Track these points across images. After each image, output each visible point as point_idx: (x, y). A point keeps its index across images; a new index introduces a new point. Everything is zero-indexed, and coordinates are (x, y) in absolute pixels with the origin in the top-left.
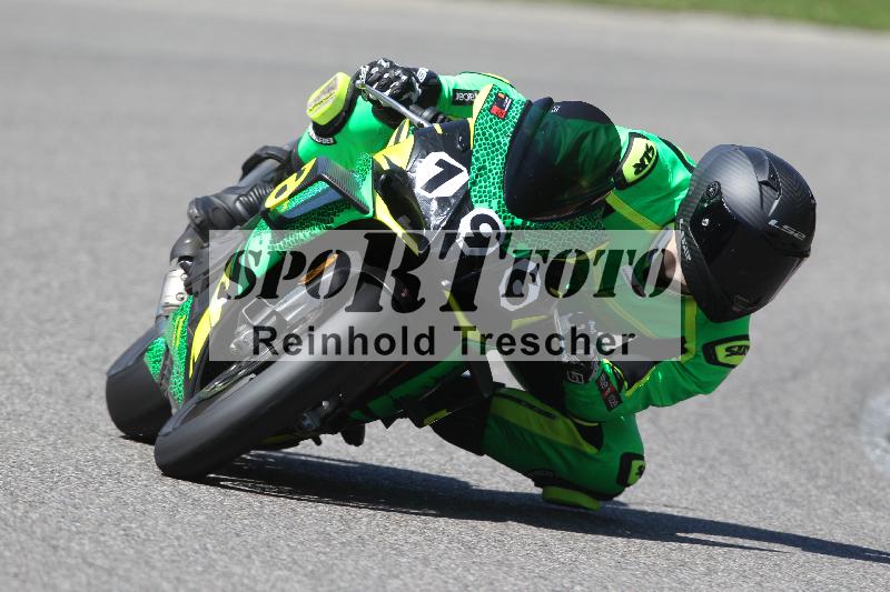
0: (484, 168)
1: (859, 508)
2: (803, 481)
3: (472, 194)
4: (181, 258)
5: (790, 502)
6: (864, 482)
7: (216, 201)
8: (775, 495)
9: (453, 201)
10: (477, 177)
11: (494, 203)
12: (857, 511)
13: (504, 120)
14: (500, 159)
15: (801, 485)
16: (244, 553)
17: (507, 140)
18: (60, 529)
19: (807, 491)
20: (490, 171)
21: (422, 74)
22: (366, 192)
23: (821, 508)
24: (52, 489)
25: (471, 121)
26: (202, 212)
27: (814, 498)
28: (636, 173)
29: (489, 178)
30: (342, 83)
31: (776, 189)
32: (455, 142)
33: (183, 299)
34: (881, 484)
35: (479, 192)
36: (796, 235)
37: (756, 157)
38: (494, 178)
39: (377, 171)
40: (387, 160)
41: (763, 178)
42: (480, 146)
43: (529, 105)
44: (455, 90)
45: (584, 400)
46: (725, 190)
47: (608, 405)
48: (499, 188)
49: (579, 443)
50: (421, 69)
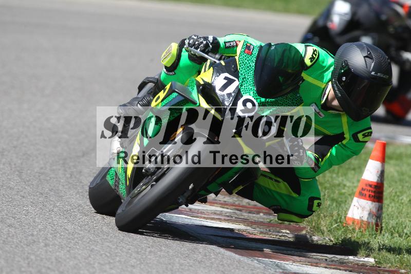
0: (245, 78)
3: (241, 90)
7: (129, 105)
9: (233, 94)
10: (242, 82)
11: (252, 93)
13: (251, 55)
14: (252, 73)
17: (254, 64)
20: (248, 79)
21: (211, 39)
22: (195, 95)
25: (237, 58)
28: (311, 61)
30: (174, 47)
31: (371, 58)
32: (232, 68)
35: (244, 89)
36: (384, 77)
38: (250, 82)
39: (198, 85)
41: (365, 55)
42: (242, 68)
43: (261, 47)
44: (225, 43)
45: (303, 171)
46: (350, 63)
47: (314, 170)
48: (253, 86)
49: (291, 193)
50: (209, 37)
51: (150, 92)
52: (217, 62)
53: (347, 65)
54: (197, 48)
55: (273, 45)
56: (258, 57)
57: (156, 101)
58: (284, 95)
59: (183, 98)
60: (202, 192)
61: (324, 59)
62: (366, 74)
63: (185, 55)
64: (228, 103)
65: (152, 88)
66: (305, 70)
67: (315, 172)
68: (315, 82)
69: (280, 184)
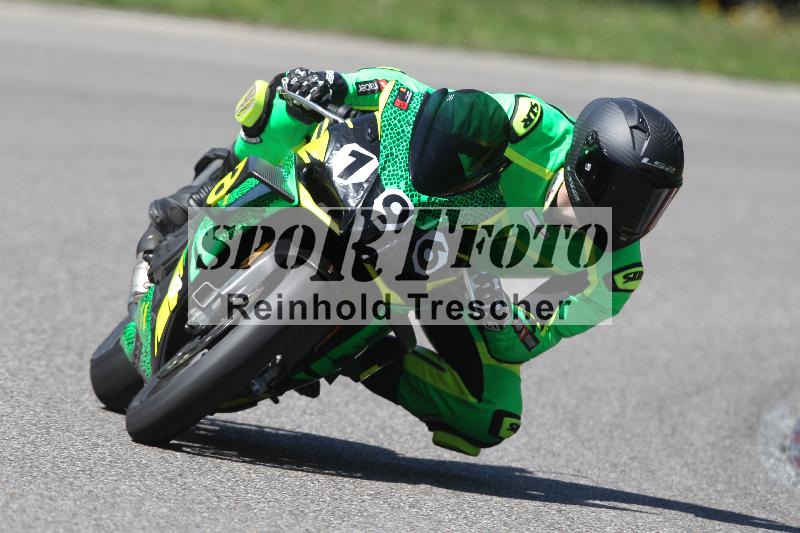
0: (392, 154)
3: (383, 178)
4: (146, 252)
7: (172, 201)
9: (365, 186)
10: (385, 162)
11: (402, 184)
13: (406, 111)
14: (405, 144)
17: (410, 128)
18: (38, 519)
20: (397, 156)
21: (330, 78)
22: (291, 184)
24: (30, 483)
25: (378, 115)
26: (161, 212)
28: (525, 126)
29: (396, 162)
30: (261, 88)
31: (644, 130)
32: (366, 134)
35: (388, 175)
36: (667, 169)
37: (626, 105)
38: (400, 163)
39: (300, 165)
40: (309, 154)
41: (634, 123)
42: (387, 135)
43: (427, 96)
44: (357, 84)
45: (504, 344)
46: (602, 137)
47: (526, 345)
48: (405, 171)
49: (463, 393)
50: (328, 72)
52: (340, 121)
53: (596, 140)
54: (304, 94)
55: (451, 93)
56: (419, 116)
57: (217, 193)
58: (467, 191)
59: (268, 190)
60: (301, 376)
61: (552, 124)
62: (631, 162)
63: (279, 105)
64: (354, 202)
66: (513, 143)
67: (529, 349)
68: (533, 167)
69: (444, 374)
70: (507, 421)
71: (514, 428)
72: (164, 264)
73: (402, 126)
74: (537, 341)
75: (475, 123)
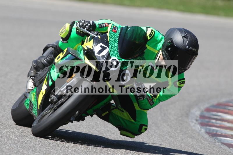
0: (113, 46)
1: (188, 138)
2: (174, 131)
4: (31, 77)
5: (171, 137)
6: (190, 132)
8: (166, 135)
9: (105, 56)
10: (111, 49)
11: (116, 56)
12: (187, 139)
13: (116, 33)
14: (117, 44)
15: (173, 132)
16: (28, 148)
17: (118, 38)
19: (175, 134)
20: (114, 47)
21: (91, 22)
22: (82, 56)
23: (178, 138)
26: (36, 64)
27: (176, 136)
28: (150, 37)
29: (114, 49)
30: (68, 26)
31: (187, 38)
32: (104, 40)
33: (32, 87)
34: (194, 132)
36: (194, 50)
37: (181, 30)
38: (115, 49)
39: (84, 50)
40: (86, 47)
41: (184, 36)
42: (111, 41)
43: (122, 28)
44: (99, 24)
45: (144, 104)
46: (174, 40)
47: (150, 104)
48: (117, 51)
49: (130, 119)
50: (90, 21)
51: (52, 53)
52: (96, 36)
53: (172, 41)
54: (84, 28)
55: (129, 28)
56: (120, 34)
57: (58, 59)
59: (74, 58)
60: (84, 115)
61: (158, 36)
62: (183, 48)
64: (102, 61)
65: (53, 51)
67: (151, 105)
68: (152, 49)
69: (123, 113)
70: (144, 127)
71: (146, 129)
72: (39, 81)
73: (115, 38)
74: (153, 103)
75: (134, 36)
